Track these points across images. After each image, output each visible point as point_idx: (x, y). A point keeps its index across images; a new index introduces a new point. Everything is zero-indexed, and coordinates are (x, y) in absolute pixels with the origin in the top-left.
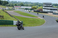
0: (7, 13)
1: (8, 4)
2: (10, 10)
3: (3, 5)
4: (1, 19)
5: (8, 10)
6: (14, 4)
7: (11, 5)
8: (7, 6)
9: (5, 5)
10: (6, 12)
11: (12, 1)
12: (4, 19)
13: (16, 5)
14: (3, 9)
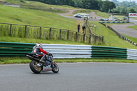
0: (112, 29)
1: (115, 7)
2: (119, 23)
3: (103, 11)
4: (99, 44)
5: (114, 23)
6: (128, 9)
7: (121, 11)
8: (111, 12)
9: (107, 12)
10: (109, 27)
11: (124, 2)
12: (104, 43)
13: (133, 11)
14: (102, 20)
